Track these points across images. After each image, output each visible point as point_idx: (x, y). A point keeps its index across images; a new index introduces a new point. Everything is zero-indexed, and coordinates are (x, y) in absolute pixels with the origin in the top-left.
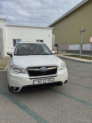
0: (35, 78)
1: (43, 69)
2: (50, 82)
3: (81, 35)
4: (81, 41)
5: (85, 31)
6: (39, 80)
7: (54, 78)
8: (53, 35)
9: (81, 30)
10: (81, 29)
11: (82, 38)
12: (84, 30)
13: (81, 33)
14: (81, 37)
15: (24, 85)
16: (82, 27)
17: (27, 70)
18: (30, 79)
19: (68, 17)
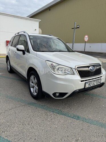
0: (85, 80)
1: (92, 69)
2: (97, 84)
3: (74, 33)
4: (73, 39)
5: (79, 28)
6: (90, 82)
7: (101, 79)
8: (40, 29)
9: (75, 27)
10: (75, 25)
11: (75, 36)
12: (78, 26)
13: (74, 30)
14: (74, 34)
15: (75, 89)
16: (75, 23)
17: (76, 70)
18: (82, 81)
19: (50, 10)
